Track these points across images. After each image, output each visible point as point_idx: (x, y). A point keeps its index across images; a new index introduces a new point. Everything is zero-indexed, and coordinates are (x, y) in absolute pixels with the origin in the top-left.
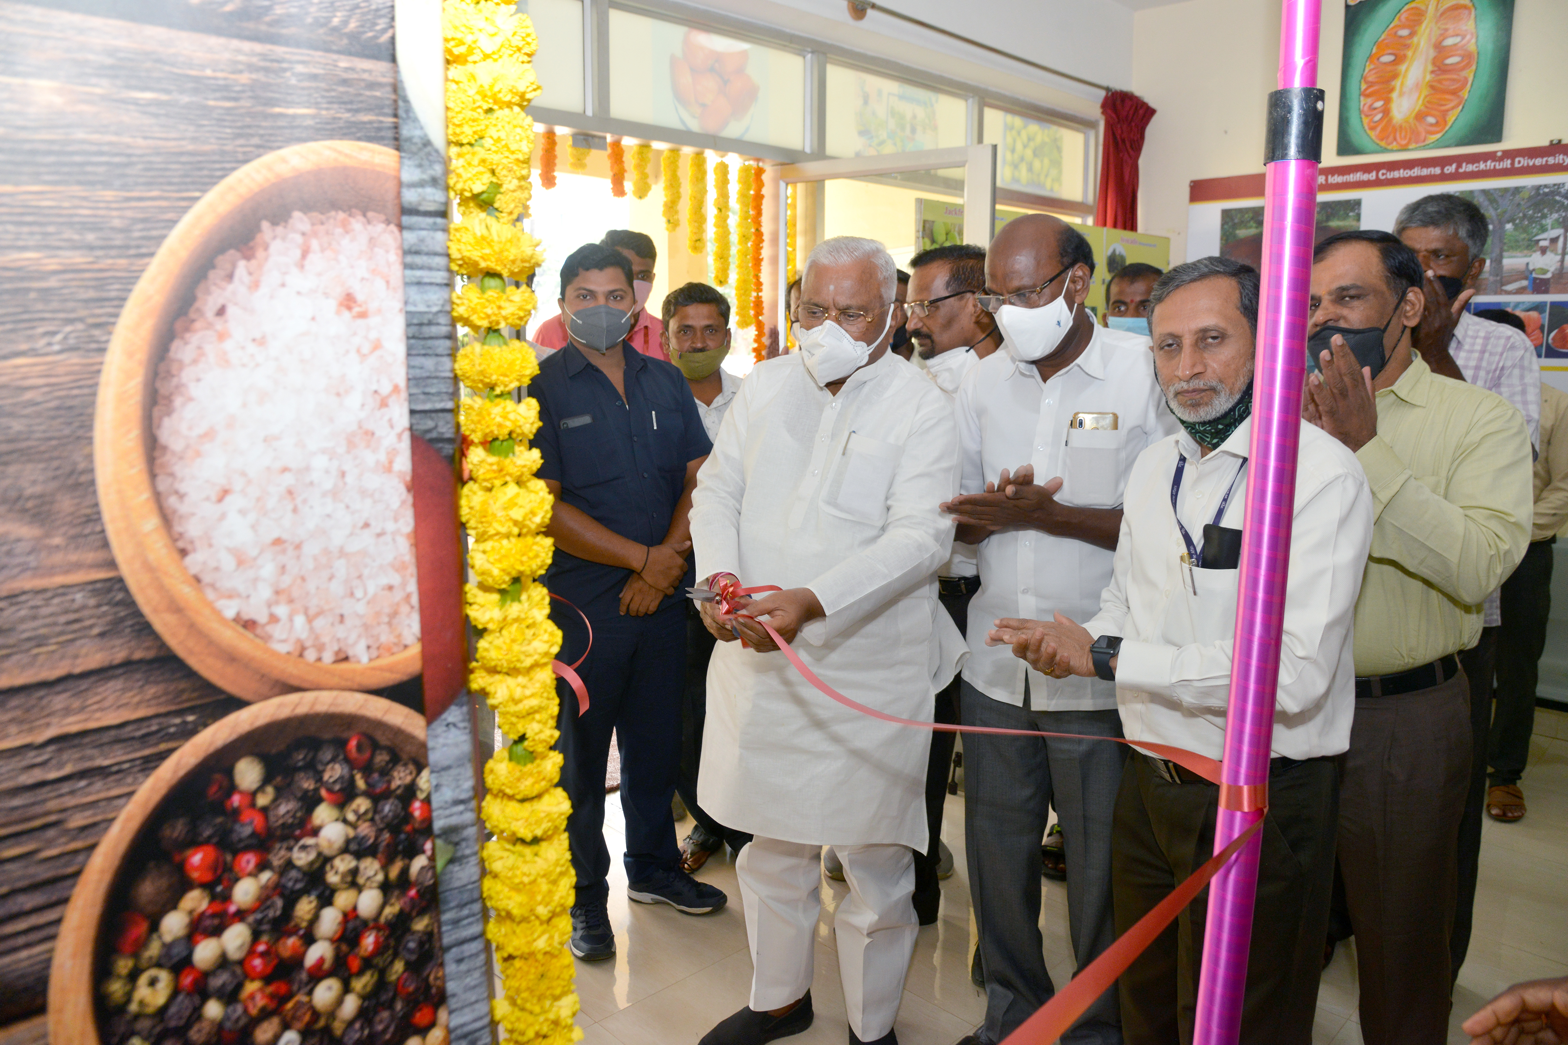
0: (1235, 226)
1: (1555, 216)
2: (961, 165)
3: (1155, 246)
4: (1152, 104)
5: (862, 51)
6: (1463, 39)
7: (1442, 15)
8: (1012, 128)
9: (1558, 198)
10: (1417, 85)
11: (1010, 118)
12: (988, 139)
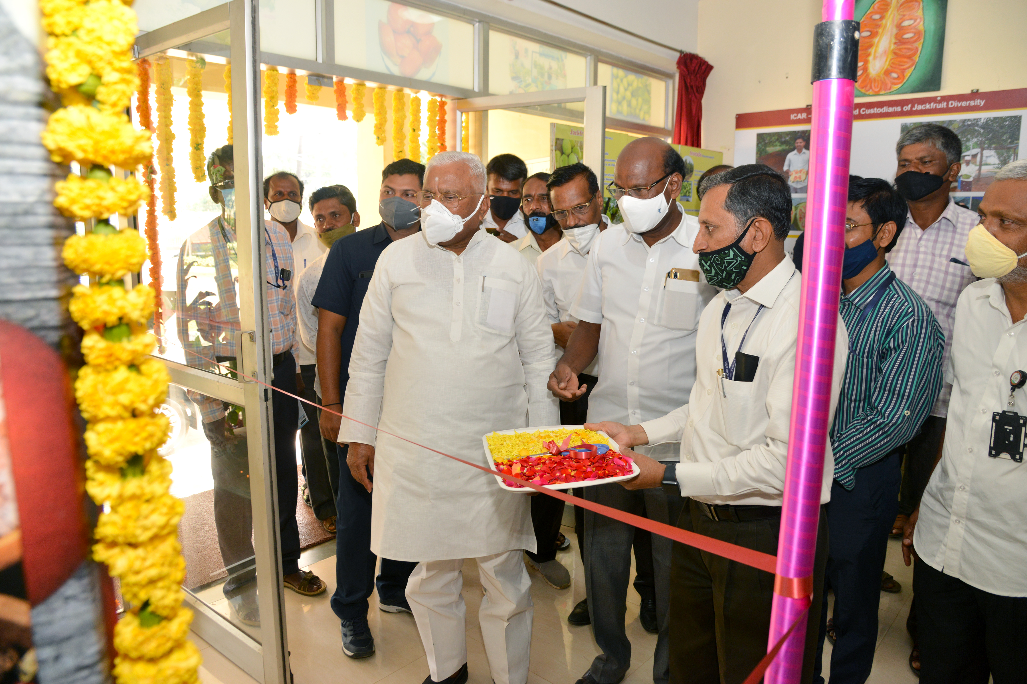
0: (766, 145)
1: (975, 140)
2: (582, 100)
3: (713, 158)
4: (711, 62)
5: (514, 22)
6: (915, 21)
7: (901, 6)
8: (617, 77)
9: (976, 128)
10: (885, 52)
11: (615, 70)
12: (601, 83)
